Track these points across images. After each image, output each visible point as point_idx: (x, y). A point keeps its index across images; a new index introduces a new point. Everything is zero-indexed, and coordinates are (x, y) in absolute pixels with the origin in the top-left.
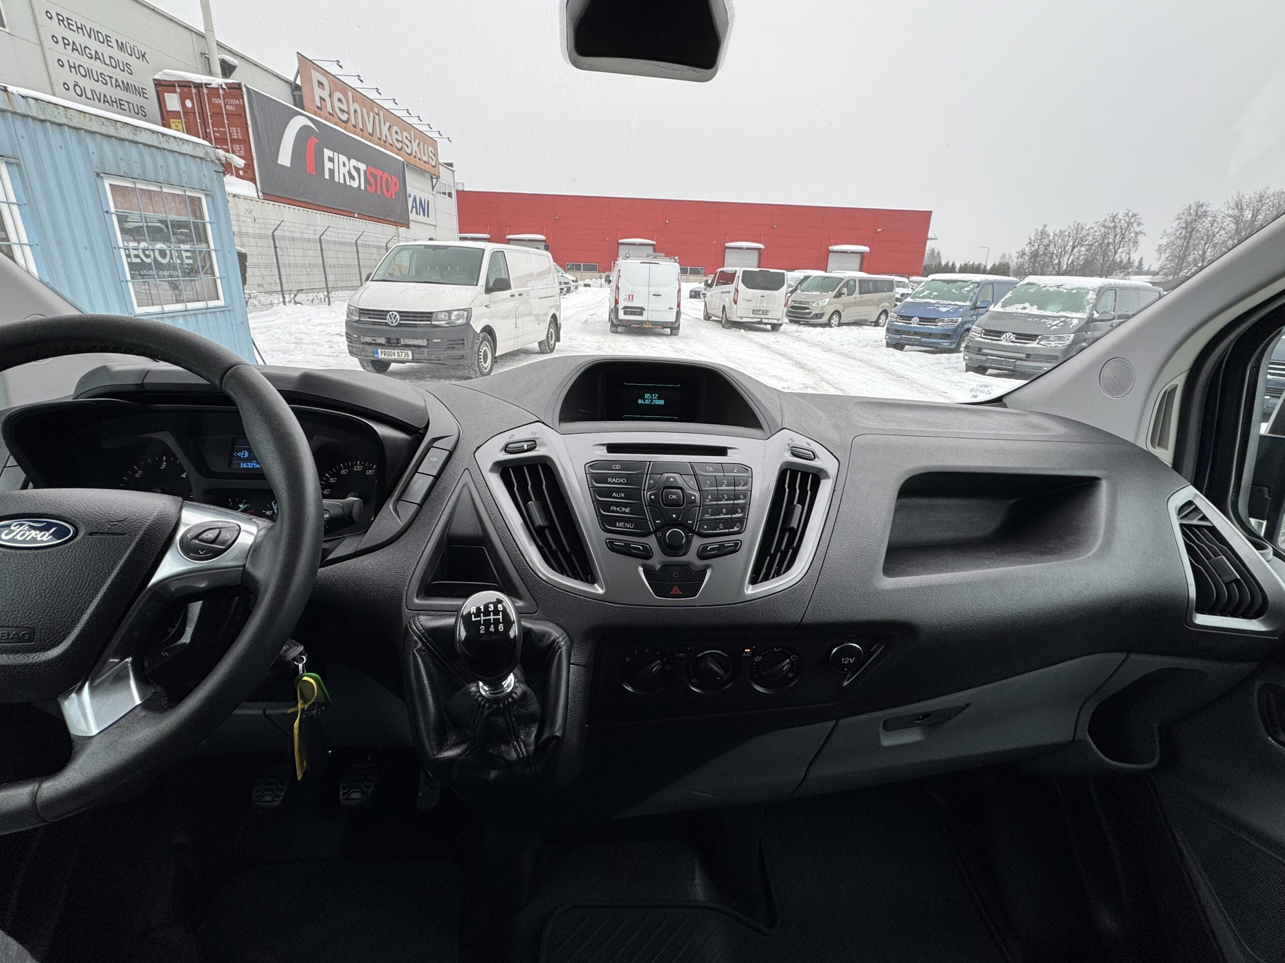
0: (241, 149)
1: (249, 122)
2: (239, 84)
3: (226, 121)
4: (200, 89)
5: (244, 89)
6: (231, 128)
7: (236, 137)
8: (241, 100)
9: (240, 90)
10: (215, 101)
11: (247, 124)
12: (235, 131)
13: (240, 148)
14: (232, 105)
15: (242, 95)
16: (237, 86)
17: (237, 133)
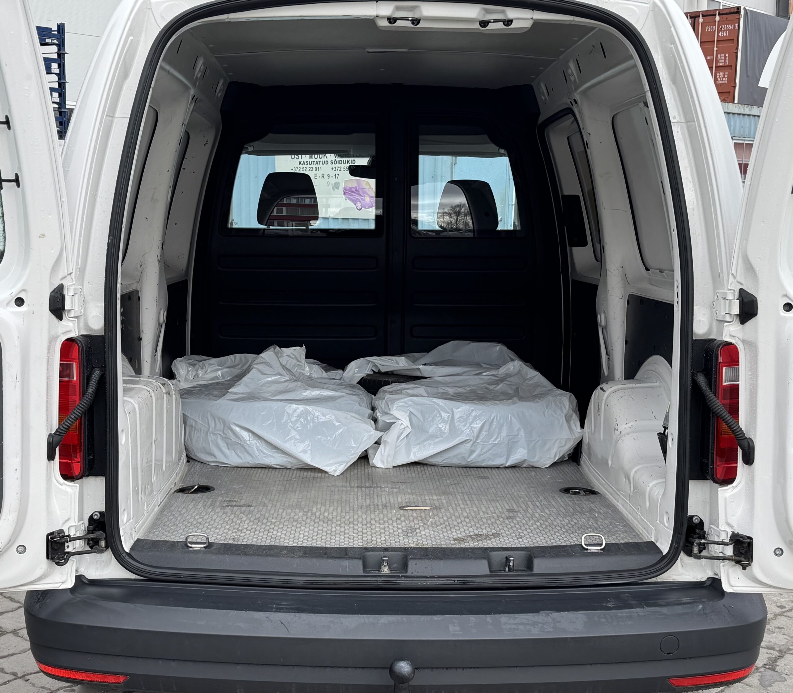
0: (724, 77)
1: (740, 47)
2: (738, 8)
3: (715, 49)
4: (697, 19)
5: (742, 13)
6: (719, 56)
7: (722, 64)
8: (737, 25)
9: (738, 14)
10: (710, 29)
11: (737, 48)
12: (723, 58)
13: (724, 75)
14: (726, 30)
15: (739, 19)
16: (736, 10)
17: (725, 59)
